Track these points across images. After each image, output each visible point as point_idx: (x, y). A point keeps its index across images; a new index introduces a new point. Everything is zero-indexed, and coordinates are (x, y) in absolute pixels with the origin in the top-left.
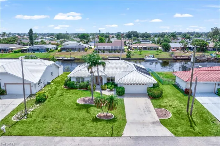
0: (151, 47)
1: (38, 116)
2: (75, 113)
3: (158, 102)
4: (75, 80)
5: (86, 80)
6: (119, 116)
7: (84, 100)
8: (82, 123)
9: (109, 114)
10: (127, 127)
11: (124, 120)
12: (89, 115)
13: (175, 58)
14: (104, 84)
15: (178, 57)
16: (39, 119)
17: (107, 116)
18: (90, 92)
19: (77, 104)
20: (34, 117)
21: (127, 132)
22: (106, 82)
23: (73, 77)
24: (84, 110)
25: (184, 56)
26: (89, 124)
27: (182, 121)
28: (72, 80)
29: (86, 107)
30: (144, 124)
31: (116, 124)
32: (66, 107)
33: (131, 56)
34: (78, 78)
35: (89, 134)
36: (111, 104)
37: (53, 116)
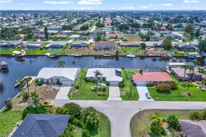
0: (133, 45)
1: (79, 93)
2: (91, 93)
3: (122, 89)
4: (89, 78)
5: (93, 78)
6: (107, 94)
7: (94, 88)
8: (94, 96)
9: (103, 93)
10: (109, 97)
11: (108, 96)
12: (96, 93)
13: (147, 56)
14: (101, 80)
15: (150, 55)
16: (80, 95)
17: (103, 94)
18: (96, 84)
19: (92, 90)
20: (78, 94)
21: (109, 99)
22: (102, 79)
23: (88, 77)
24: (95, 92)
25: (153, 54)
26: (97, 97)
27: (128, 96)
28: (88, 78)
29: (95, 90)
30: (114, 97)
31: (105, 97)
32: (88, 90)
33: (119, 54)
34: (90, 77)
35: (97, 100)
36: (104, 90)
37: (84, 94)
